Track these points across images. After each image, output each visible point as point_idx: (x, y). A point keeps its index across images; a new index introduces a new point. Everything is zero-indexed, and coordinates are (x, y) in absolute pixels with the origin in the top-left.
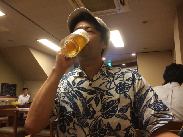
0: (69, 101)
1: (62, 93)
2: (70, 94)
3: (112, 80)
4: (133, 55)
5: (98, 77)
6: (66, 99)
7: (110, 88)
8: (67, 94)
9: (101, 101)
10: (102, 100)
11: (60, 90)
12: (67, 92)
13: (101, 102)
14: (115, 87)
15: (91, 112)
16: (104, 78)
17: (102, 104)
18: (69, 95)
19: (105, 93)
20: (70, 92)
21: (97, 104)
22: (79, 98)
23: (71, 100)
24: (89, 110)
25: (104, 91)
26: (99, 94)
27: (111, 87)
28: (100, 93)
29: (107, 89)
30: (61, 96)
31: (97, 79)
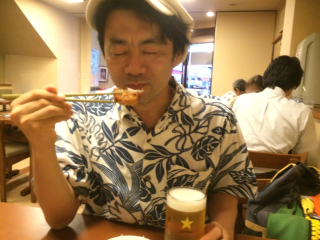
0: (107, 166)
1: (93, 148)
2: (109, 151)
3: (187, 132)
4: (210, 14)
5: (165, 126)
6: (102, 161)
7: (183, 150)
8: (103, 152)
9: (168, 173)
10: (169, 171)
11: (90, 142)
12: (103, 148)
13: (168, 176)
14: (191, 147)
15: (147, 190)
16: (174, 129)
17: (168, 179)
18: (107, 153)
19: (174, 158)
20: (109, 148)
21: (159, 178)
22: (126, 162)
23: (111, 164)
24: (144, 186)
25: (173, 154)
26: (163, 160)
27: (185, 147)
28: (166, 158)
29: (178, 152)
30: (92, 154)
31: (162, 131)
